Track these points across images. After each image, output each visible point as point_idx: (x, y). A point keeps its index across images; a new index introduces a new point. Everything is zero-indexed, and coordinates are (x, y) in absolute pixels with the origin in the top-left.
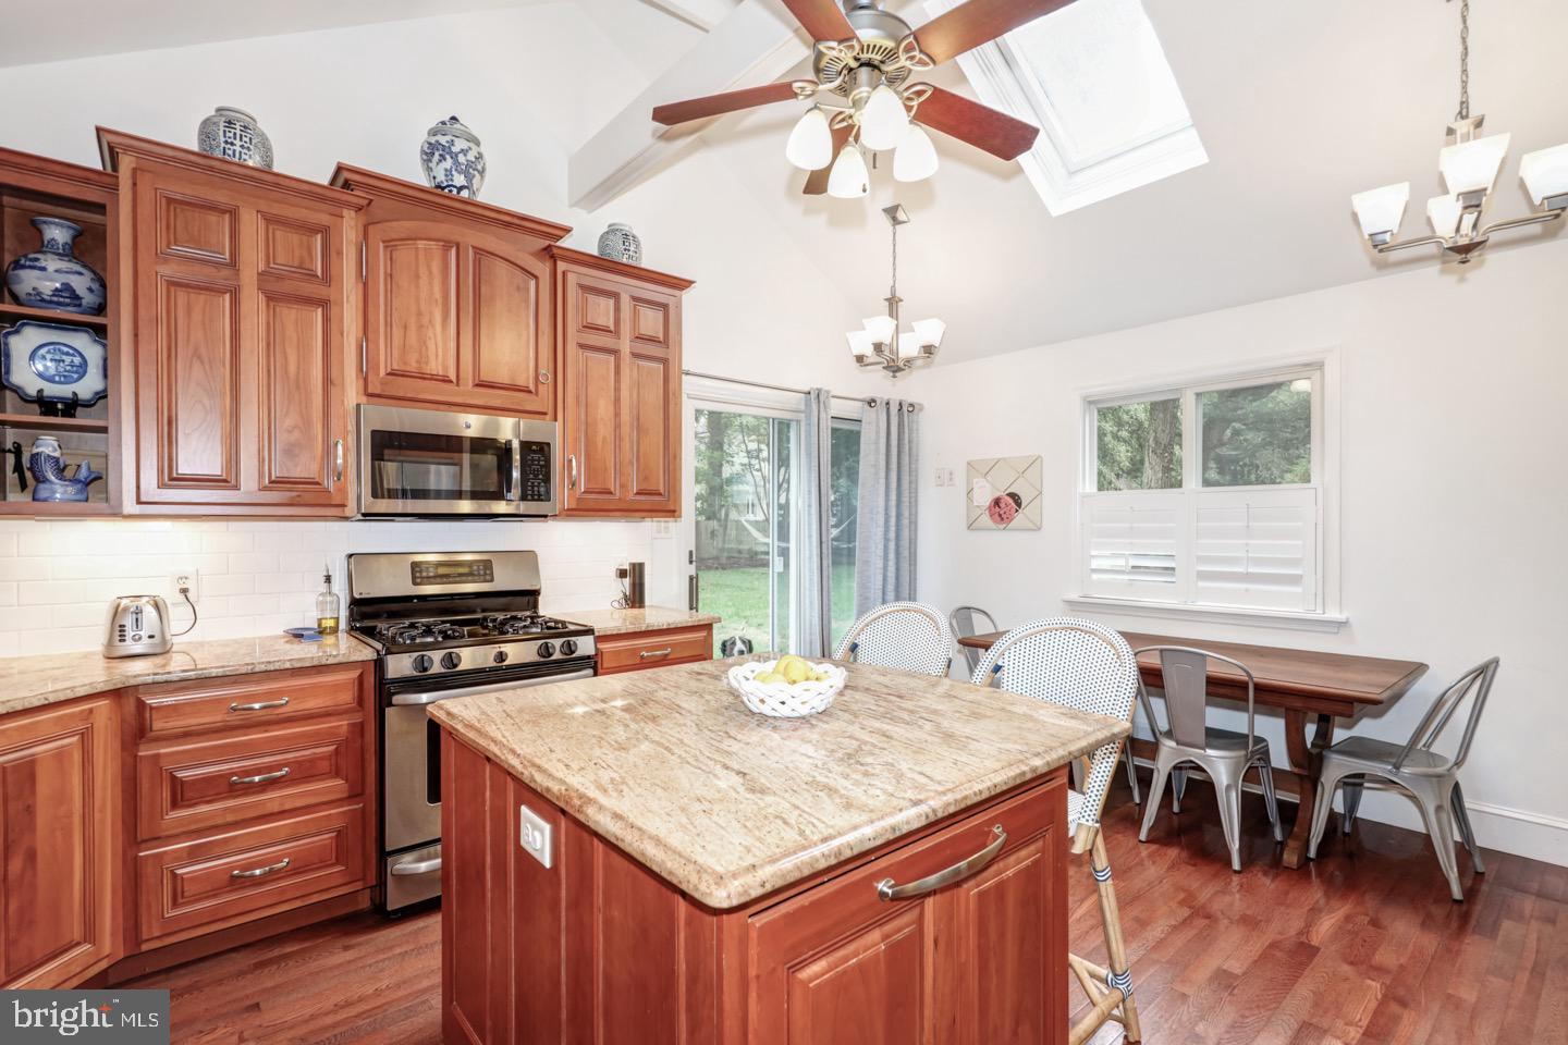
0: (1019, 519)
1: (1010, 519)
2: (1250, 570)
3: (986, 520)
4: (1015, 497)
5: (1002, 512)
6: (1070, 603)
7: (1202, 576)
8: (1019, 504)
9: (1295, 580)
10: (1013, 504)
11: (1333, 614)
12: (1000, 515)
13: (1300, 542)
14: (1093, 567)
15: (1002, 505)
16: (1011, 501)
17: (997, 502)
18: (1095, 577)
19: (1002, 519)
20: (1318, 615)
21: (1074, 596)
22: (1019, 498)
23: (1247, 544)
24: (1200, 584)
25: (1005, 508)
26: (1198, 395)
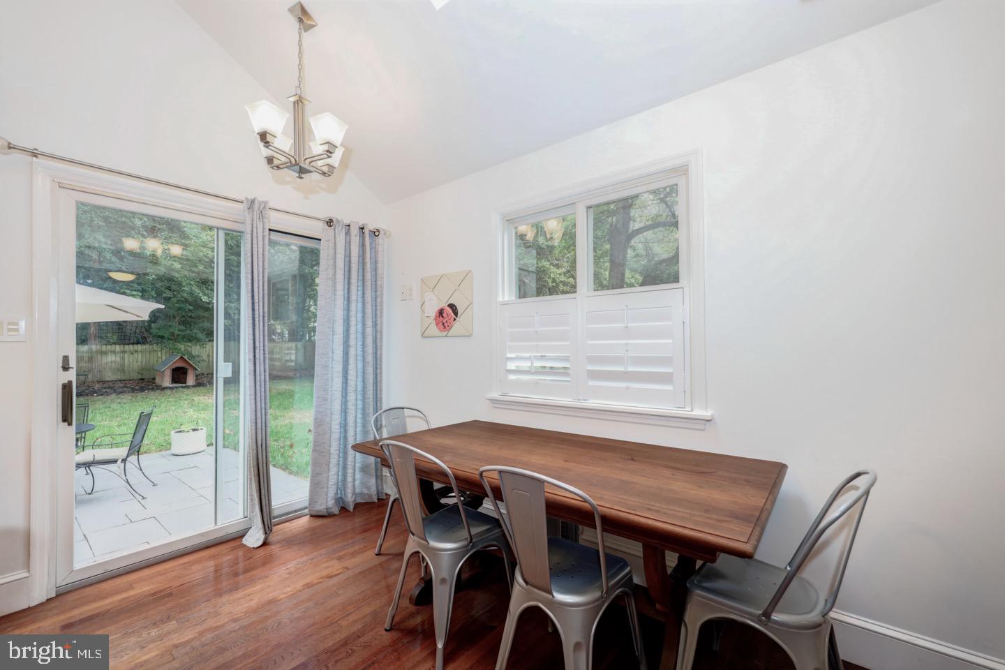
0: (457, 327)
1: (450, 328)
2: (629, 370)
3: (434, 329)
4: (452, 306)
5: (444, 321)
6: (493, 401)
7: (594, 375)
8: (456, 314)
9: (666, 378)
10: (452, 314)
11: (699, 412)
12: (443, 324)
13: (670, 341)
14: (509, 368)
15: (444, 315)
16: (450, 311)
17: (441, 312)
18: (512, 377)
19: (445, 327)
20: (687, 412)
21: (495, 395)
22: (456, 308)
23: (626, 344)
24: (591, 383)
25: (447, 315)
26: (589, 208)
